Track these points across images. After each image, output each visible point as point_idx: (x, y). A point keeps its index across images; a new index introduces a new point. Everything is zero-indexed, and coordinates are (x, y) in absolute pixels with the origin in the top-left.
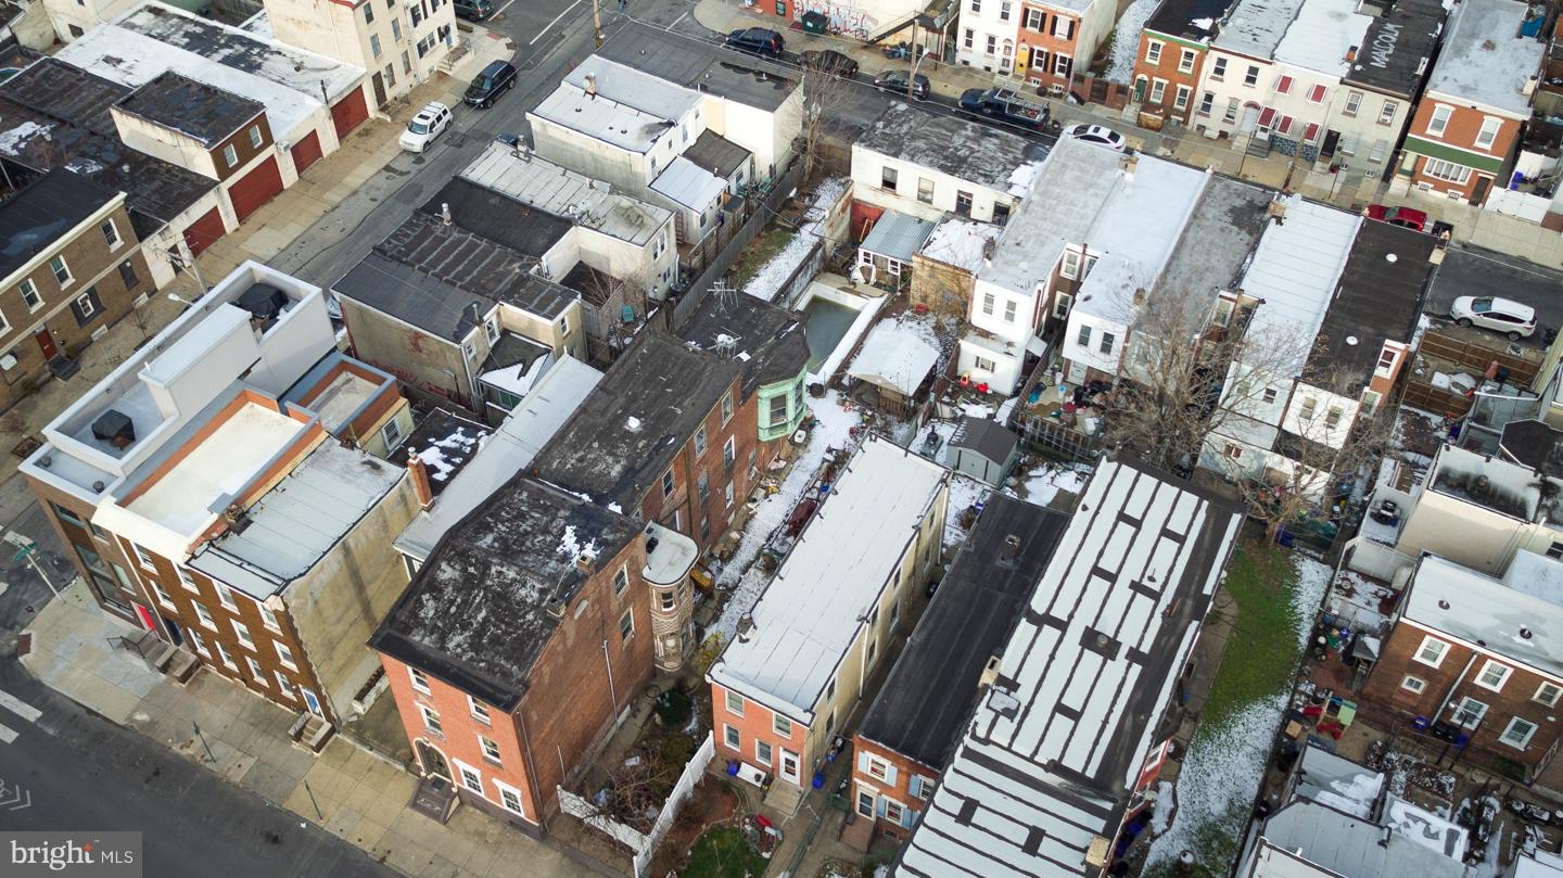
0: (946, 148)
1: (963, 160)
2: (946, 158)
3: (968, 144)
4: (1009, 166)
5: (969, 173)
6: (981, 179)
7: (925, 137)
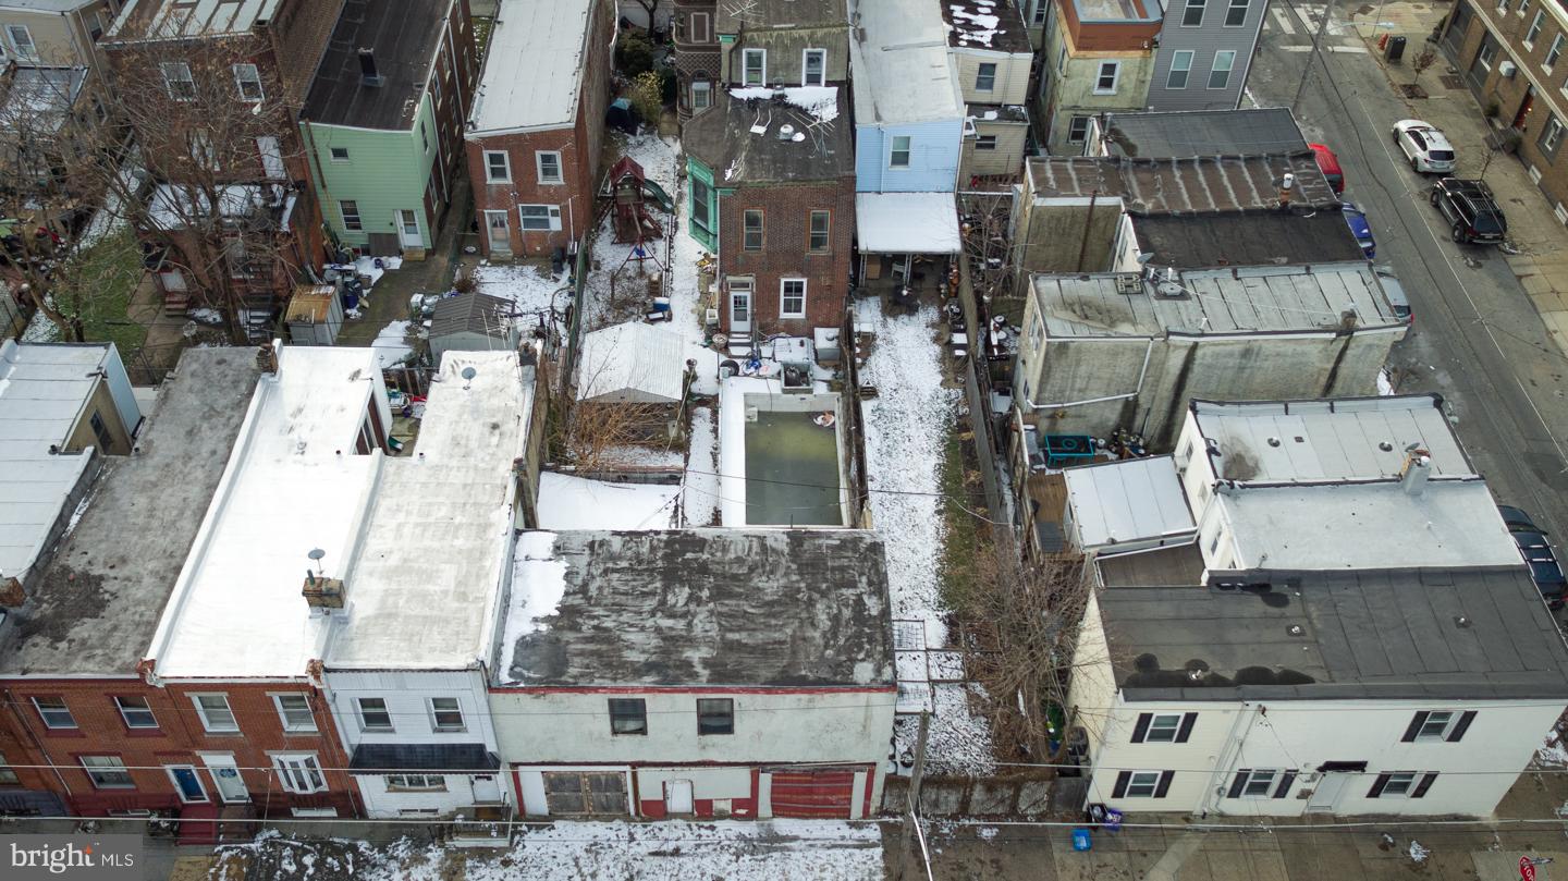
0: (719, 594)
1: (671, 577)
2: (704, 569)
3: (681, 624)
4: (577, 600)
5: (645, 549)
6: (617, 544)
7: (772, 608)
